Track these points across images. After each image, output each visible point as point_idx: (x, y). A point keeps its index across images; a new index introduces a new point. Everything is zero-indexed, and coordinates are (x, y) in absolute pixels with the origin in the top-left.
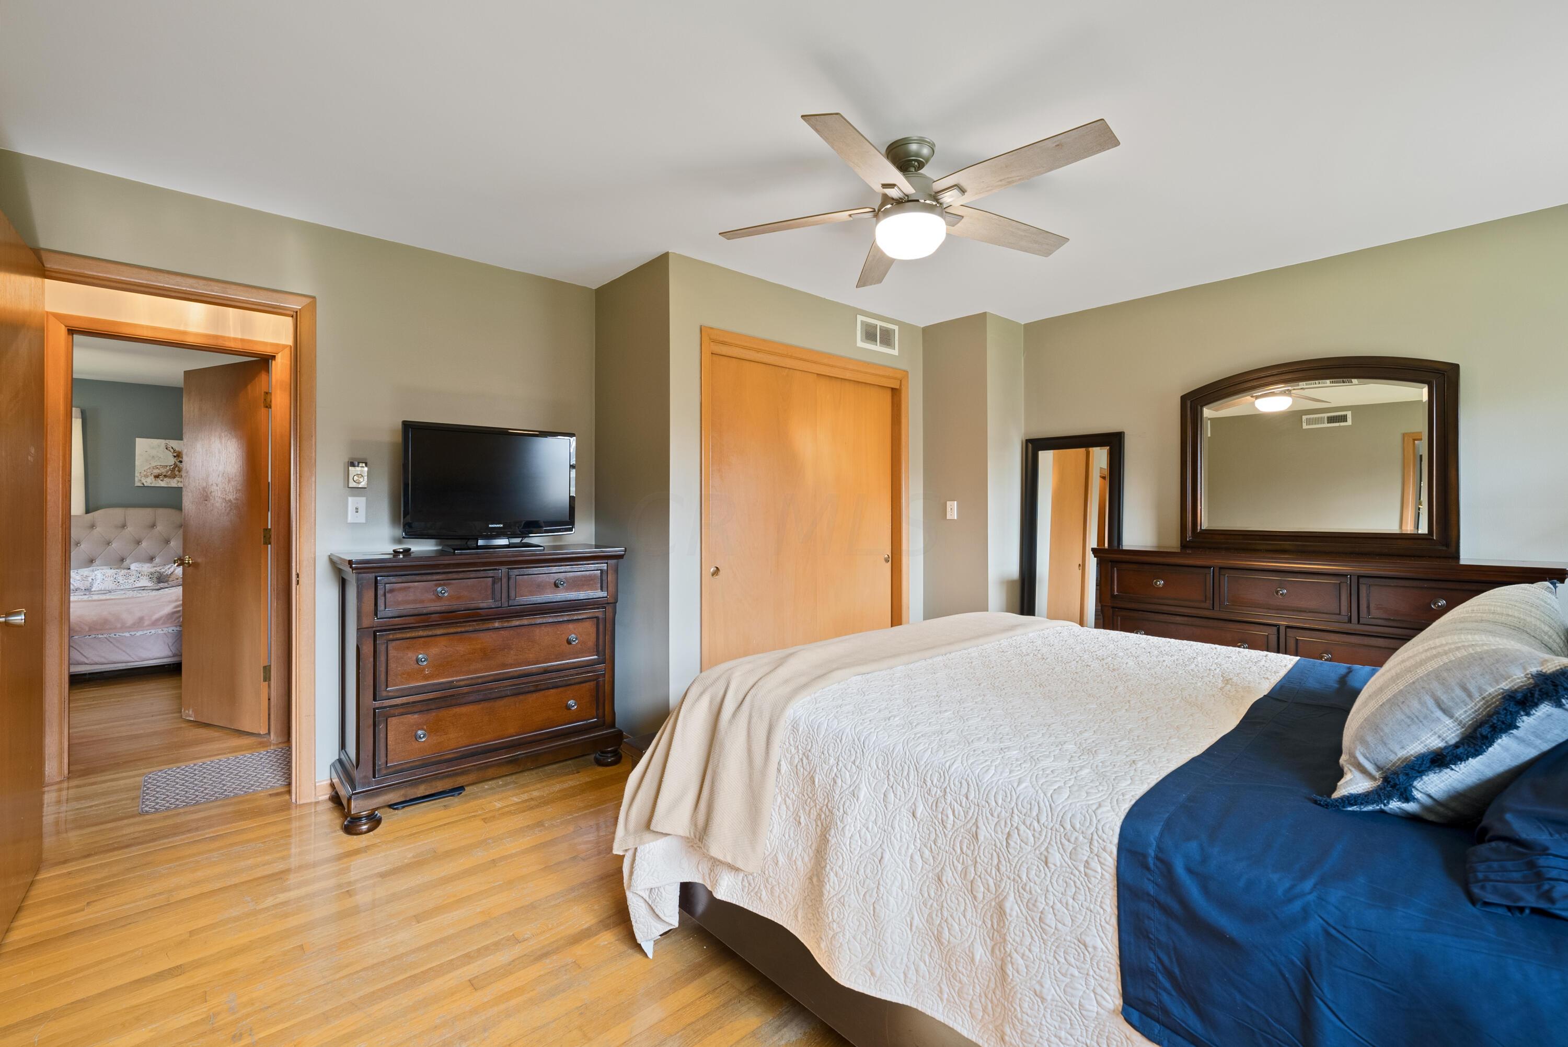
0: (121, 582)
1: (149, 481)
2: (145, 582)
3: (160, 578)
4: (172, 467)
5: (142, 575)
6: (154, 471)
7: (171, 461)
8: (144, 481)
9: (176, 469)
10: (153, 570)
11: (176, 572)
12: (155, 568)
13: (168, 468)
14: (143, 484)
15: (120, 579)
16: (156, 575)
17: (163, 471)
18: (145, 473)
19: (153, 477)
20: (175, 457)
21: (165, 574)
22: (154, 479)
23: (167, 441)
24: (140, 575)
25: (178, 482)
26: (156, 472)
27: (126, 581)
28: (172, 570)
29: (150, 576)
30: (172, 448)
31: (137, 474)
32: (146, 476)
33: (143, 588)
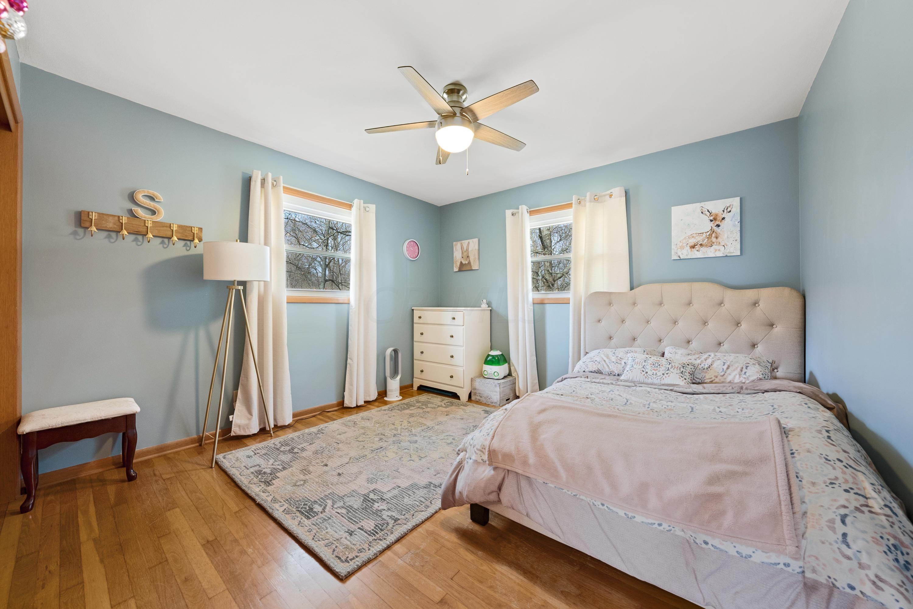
0: (650, 373)
1: (686, 253)
2: (674, 378)
3: (694, 372)
4: (708, 233)
5: (672, 367)
6: (690, 241)
7: (708, 226)
8: (680, 254)
9: (713, 235)
10: (685, 360)
11: (715, 365)
12: (690, 357)
13: (704, 235)
14: (679, 257)
15: (649, 368)
16: (689, 369)
17: (699, 239)
18: (681, 244)
19: (689, 248)
20: (711, 221)
21: (700, 367)
22: (689, 250)
23: (702, 204)
24: (670, 366)
25: (716, 250)
26: (692, 241)
27: (655, 372)
28: (709, 361)
29: (682, 369)
30: (708, 211)
31: (673, 247)
32: (682, 248)
33: (671, 388)
